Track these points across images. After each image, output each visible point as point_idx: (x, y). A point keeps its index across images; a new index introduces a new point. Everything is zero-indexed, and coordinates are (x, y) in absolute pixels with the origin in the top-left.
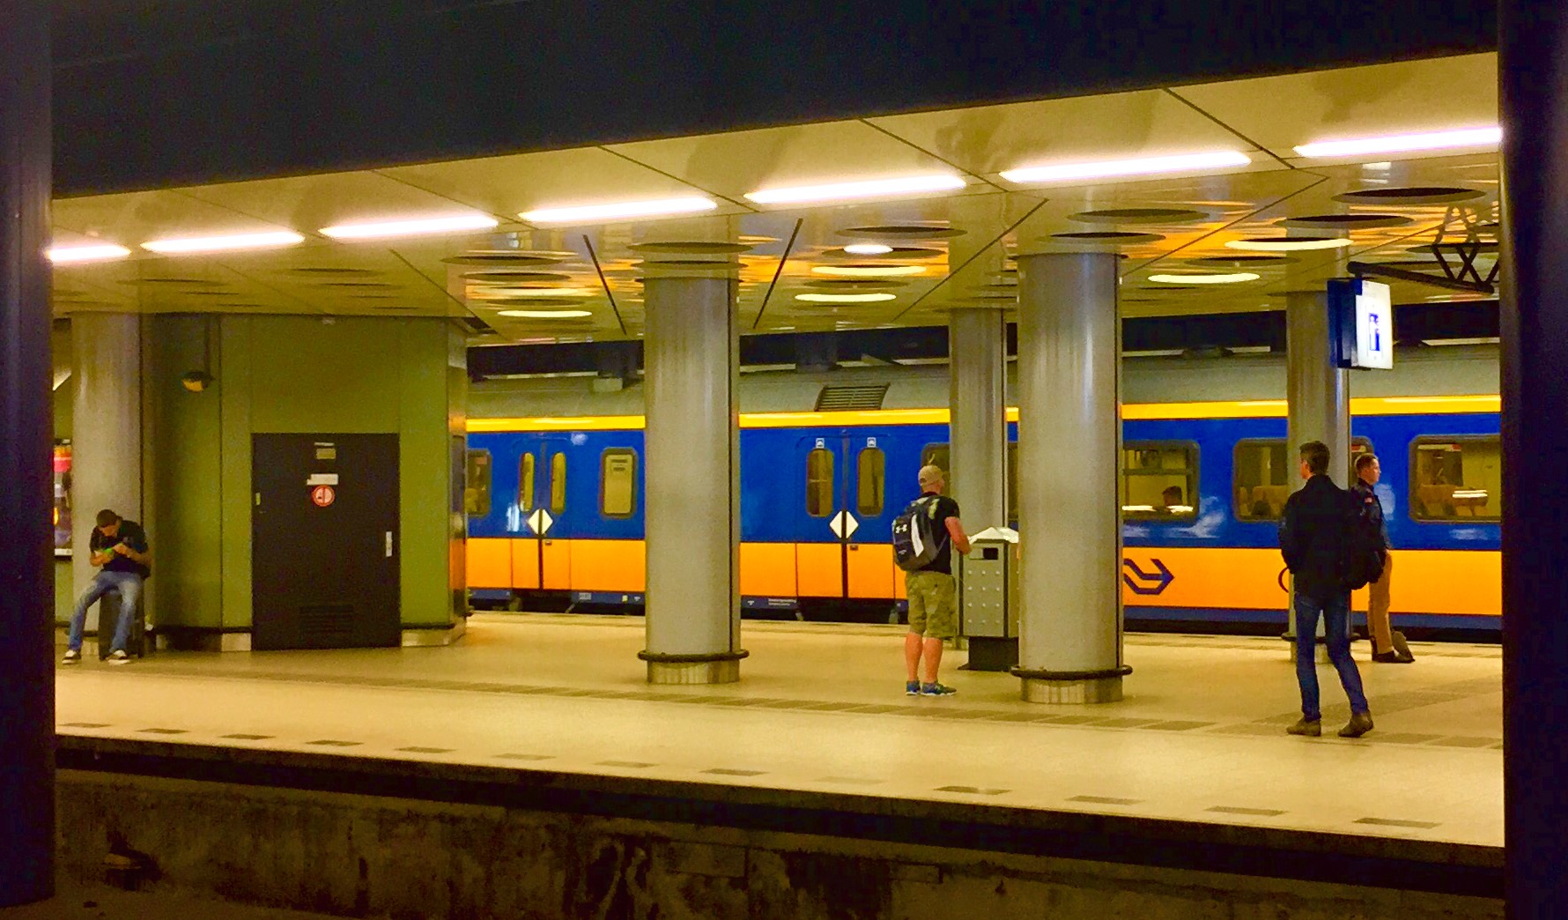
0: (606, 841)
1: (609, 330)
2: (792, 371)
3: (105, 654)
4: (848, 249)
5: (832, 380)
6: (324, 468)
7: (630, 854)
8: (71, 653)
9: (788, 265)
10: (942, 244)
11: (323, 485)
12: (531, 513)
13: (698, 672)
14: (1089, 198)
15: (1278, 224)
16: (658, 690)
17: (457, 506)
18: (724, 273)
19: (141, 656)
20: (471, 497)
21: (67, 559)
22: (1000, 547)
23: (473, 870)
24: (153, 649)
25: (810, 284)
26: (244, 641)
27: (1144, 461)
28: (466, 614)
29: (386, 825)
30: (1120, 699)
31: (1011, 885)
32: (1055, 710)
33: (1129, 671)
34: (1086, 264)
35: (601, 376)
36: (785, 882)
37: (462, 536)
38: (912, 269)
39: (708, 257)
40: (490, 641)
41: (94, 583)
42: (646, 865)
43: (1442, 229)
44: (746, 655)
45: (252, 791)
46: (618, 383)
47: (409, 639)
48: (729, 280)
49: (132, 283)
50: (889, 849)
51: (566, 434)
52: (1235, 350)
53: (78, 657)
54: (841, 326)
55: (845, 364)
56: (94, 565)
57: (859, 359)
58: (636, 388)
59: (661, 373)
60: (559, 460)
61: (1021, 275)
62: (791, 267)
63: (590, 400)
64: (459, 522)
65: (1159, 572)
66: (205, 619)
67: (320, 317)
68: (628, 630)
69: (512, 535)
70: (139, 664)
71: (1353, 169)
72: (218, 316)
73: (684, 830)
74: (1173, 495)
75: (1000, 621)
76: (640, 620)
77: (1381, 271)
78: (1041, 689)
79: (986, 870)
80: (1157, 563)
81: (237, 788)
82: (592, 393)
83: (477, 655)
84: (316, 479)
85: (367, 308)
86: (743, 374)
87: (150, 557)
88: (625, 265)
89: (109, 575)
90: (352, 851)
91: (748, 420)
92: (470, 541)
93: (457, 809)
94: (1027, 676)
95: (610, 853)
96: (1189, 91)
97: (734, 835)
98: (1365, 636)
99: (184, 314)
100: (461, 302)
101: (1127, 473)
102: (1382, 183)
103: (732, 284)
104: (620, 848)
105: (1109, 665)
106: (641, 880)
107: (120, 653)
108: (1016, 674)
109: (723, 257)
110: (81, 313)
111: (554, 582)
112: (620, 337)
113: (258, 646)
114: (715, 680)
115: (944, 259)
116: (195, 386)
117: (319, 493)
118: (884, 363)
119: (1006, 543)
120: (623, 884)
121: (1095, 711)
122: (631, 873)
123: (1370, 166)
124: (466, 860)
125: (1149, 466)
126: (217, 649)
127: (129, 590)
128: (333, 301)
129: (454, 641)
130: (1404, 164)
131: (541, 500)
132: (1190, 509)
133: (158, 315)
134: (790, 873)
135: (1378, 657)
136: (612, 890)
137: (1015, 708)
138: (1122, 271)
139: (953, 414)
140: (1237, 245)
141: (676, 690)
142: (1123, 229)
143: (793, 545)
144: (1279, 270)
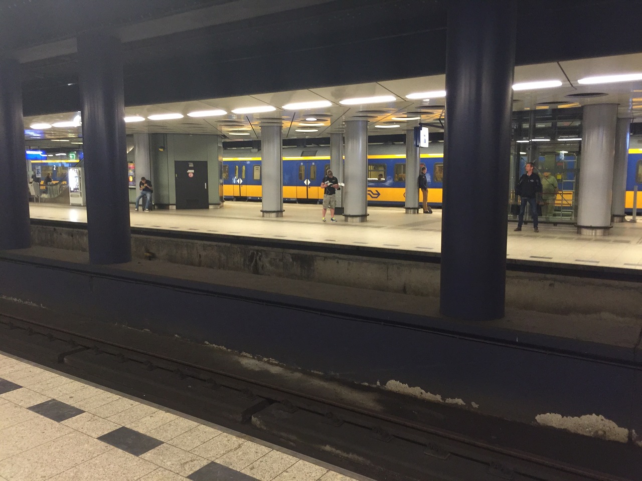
0: (252, 251)
1: (254, 138)
2: (295, 148)
3: (144, 210)
4: (307, 119)
5: (304, 150)
6: (191, 168)
7: (257, 254)
8: (136, 209)
9: (293, 123)
10: (329, 119)
11: (191, 173)
12: (238, 179)
13: (274, 215)
14: (361, 107)
15: (403, 114)
16: (265, 218)
17: (221, 177)
18: (279, 125)
19: (152, 210)
20: (224, 176)
21: (135, 188)
22: (341, 187)
23: (223, 257)
24: (154, 209)
25: (298, 127)
26: (174, 207)
27: (374, 168)
28: (223, 202)
29: (204, 247)
30: (366, 221)
31: (339, 261)
32: (352, 223)
33: (369, 215)
34: (360, 123)
35: (253, 148)
36: (291, 260)
37: (222, 184)
38: (321, 124)
39: (276, 121)
40: (230, 208)
41: (141, 194)
42: (261, 256)
43: (441, 115)
44: (284, 211)
45: (176, 239)
46: (257, 150)
47: (211, 207)
48: (280, 127)
49: (147, 126)
50: (314, 253)
51: (246, 161)
52: (395, 143)
53: (138, 210)
54: (307, 137)
55: (308, 146)
56: (141, 190)
57: (311, 145)
58: (260, 151)
59: (265, 147)
60: (244, 167)
61: (345, 126)
62: (295, 124)
63: (250, 154)
64: (221, 181)
65: (377, 193)
66: (166, 202)
67: (189, 134)
68: (258, 205)
69: (234, 184)
70: (151, 212)
71: (421, 101)
72: (166, 134)
73: (270, 249)
74: (381, 176)
75: (341, 204)
76: (261, 203)
77: (426, 125)
78: (349, 219)
79: (334, 258)
80: (377, 191)
81: (172, 239)
82: (251, 152)
83: (226, 211)
84: (189, 171)
85: (200, 132)
86: (283, 148)
87: (153, 188)
88: (256, 123)
89: (144, 192)
90: (198, 252)
91: (285, 158)
92: (224, 185)
93: (220, 244)
94: (347, 216)
95: (253, 254)
96: (382, 83)
97: (280, 250)
98: (422, 208)
99: (159, 134)
100: (221, 131)
101: (371, 171)
102: (427, 104)
103: (281, 127)
104: (255, 253)
105: (364, 213)
106: (260, 259)
107: (147, 209)
108: (343, 215)
109: (279, 121)
110: (135, 133)
111: (243, 195)
112: (257, 140)
113: (177, 208)
114: (277, 216)
115: (329, 122)
116: (161, 150)
117: (190, 174)
118: (316, 146)
119: (342, 186)
120: (256, 260)
121: (361, 224)
122: (258, 258)
123: (425, 100)
124: (222, 255)
125: (375, 169)
126: (168, 209)
127: (148, 195)
128: (192, 131)
129: (221, 207)
130: (432, 100)
131: (240, 176)
132: (384, 179)
133: (152, 134)
134: (292, 258)
135: (425, 212)
136: (254, 262)
137: (344, 223)
138: (369, 124)
139: (331, 157)
140: (394, 119)
141: (269, 218)
142: (369, 115)
143: (295, 187)
144: (405, 124)
